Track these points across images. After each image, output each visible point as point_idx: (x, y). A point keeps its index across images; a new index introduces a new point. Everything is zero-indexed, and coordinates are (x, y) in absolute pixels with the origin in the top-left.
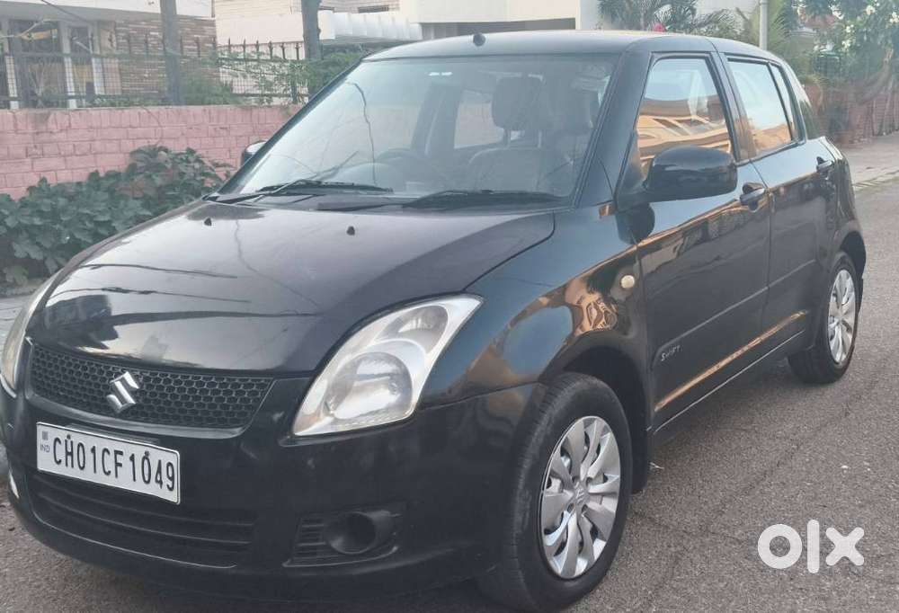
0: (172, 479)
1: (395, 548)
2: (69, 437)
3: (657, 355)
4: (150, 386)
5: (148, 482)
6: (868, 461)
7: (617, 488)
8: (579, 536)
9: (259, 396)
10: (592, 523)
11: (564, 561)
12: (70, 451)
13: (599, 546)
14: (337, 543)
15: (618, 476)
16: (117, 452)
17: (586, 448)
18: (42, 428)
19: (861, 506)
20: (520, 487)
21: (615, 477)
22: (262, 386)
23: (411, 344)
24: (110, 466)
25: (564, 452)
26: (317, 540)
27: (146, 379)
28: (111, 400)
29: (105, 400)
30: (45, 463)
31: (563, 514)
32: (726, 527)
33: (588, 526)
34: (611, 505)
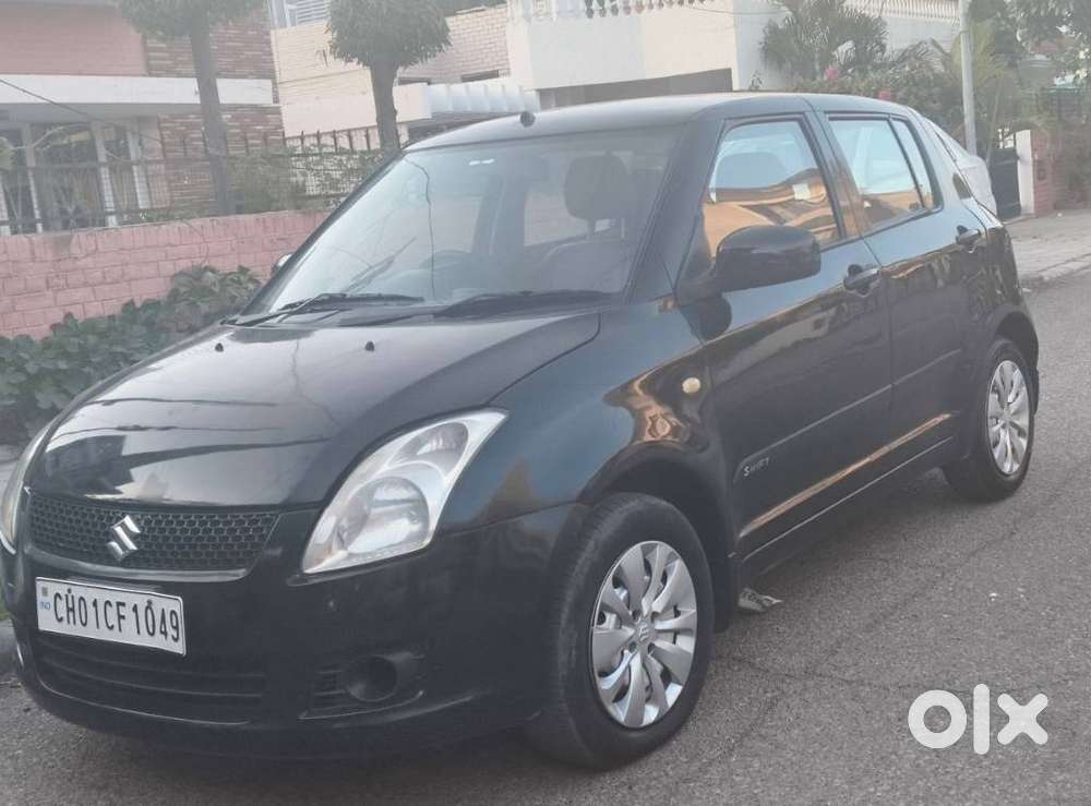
0: (176, 628)
1: (421, 693)
2: (69, 591)
3: (739, 470)
4: (151, 530)
5: (152, 634)
6: (1024, 587)
7: (693, 624)
8: (646, 681)
9: (264, 532)
10: (662, 664)
11: (627, 708)
12: (71, 606)
13: (673, 692)
14: (357, 690)
15: (694, 611)
16: (120, 604)
17: (646, 578)
18: (42, 583)
19: (1002, 637)
20: (563, 622)
21: (690, 611)
22: (267, 521)
23: (429, 467)
24: (113, 621)
25: (617, 583)
26: (333, 689)
27: (148, 522)
28: (112, 548)
29: (105, 548)
30: (47, 622)
31: (622, 653)
32: (836, 668)
33: (658, 668)
34: (687, 644)
